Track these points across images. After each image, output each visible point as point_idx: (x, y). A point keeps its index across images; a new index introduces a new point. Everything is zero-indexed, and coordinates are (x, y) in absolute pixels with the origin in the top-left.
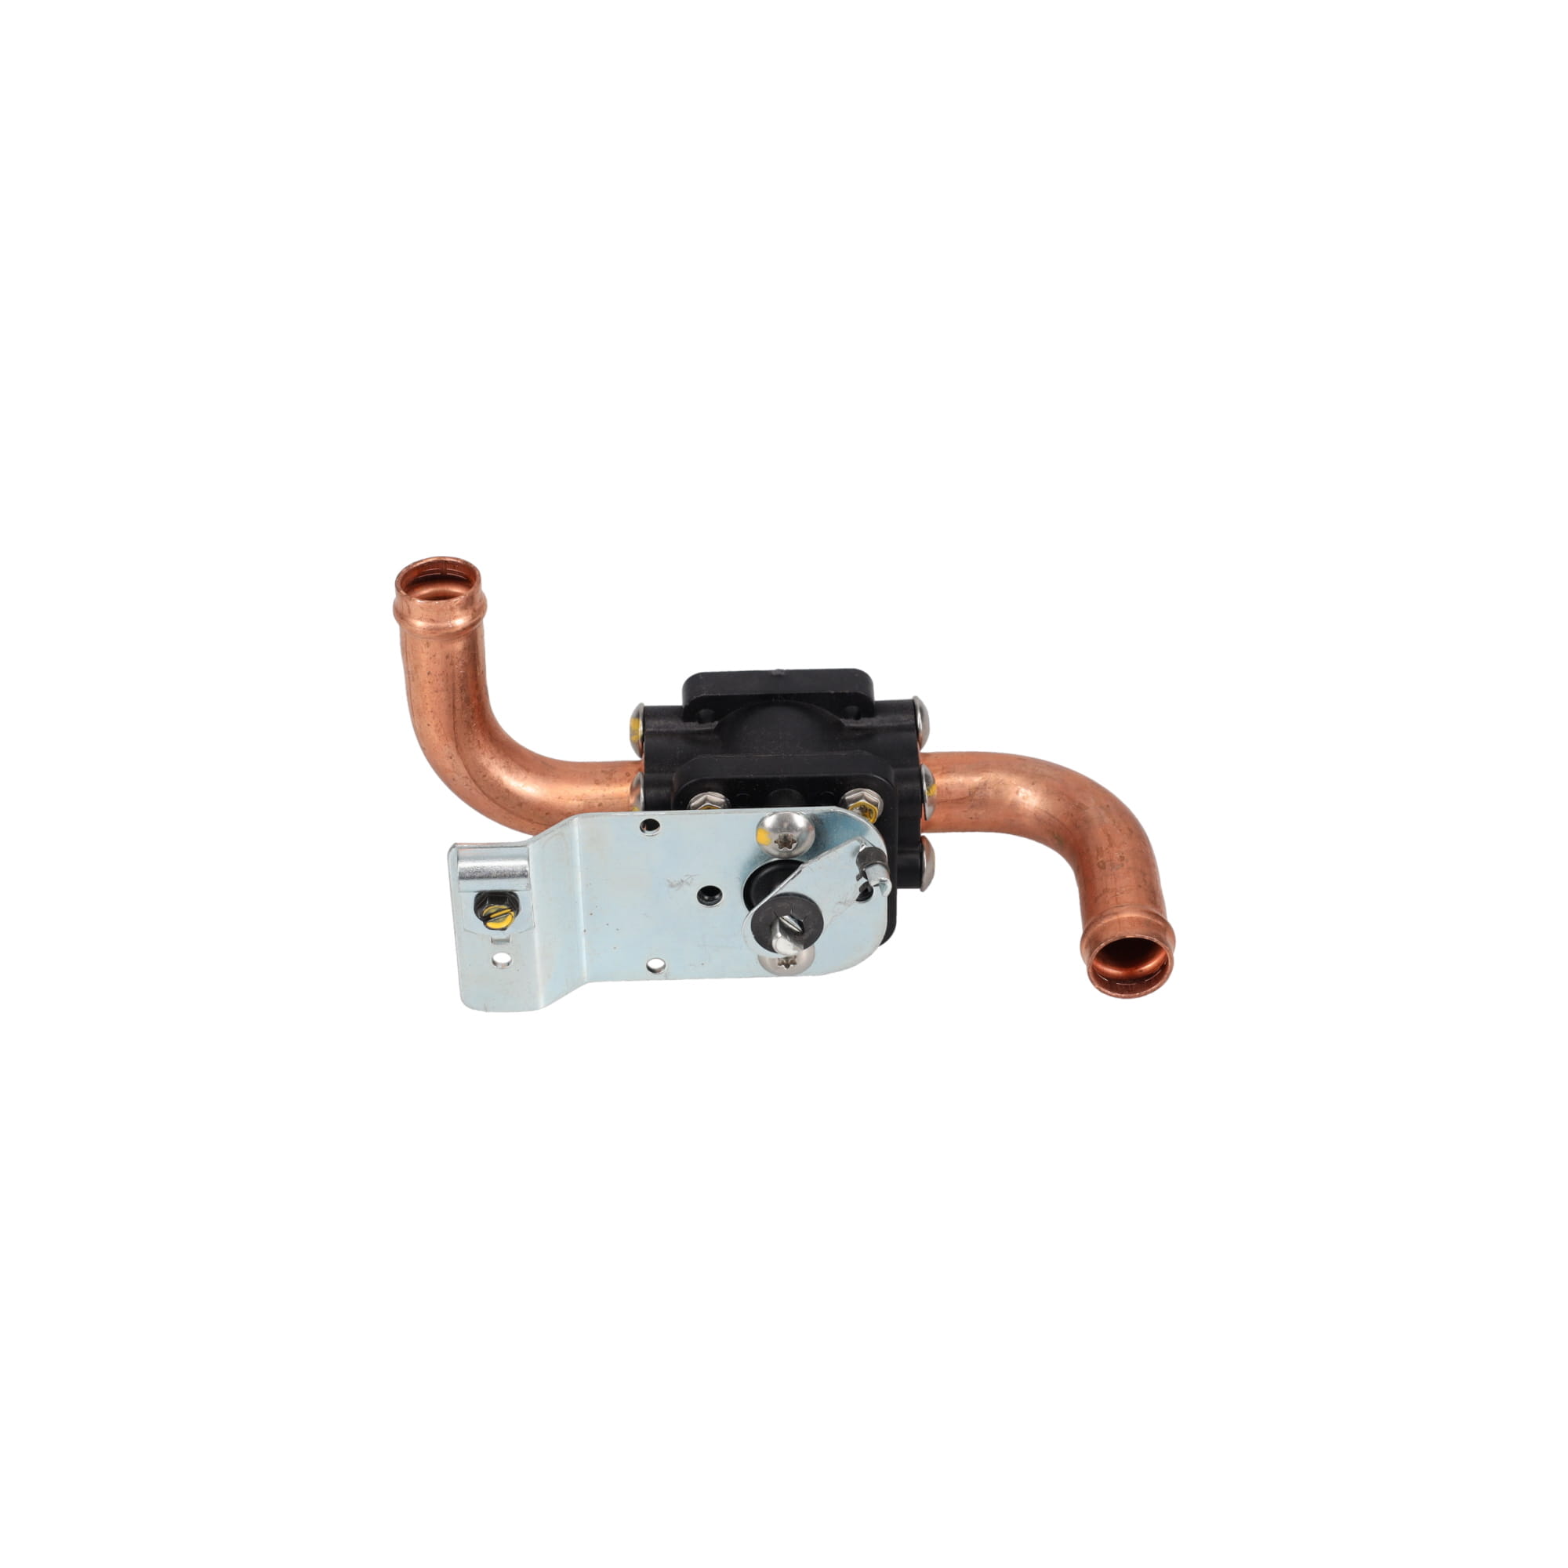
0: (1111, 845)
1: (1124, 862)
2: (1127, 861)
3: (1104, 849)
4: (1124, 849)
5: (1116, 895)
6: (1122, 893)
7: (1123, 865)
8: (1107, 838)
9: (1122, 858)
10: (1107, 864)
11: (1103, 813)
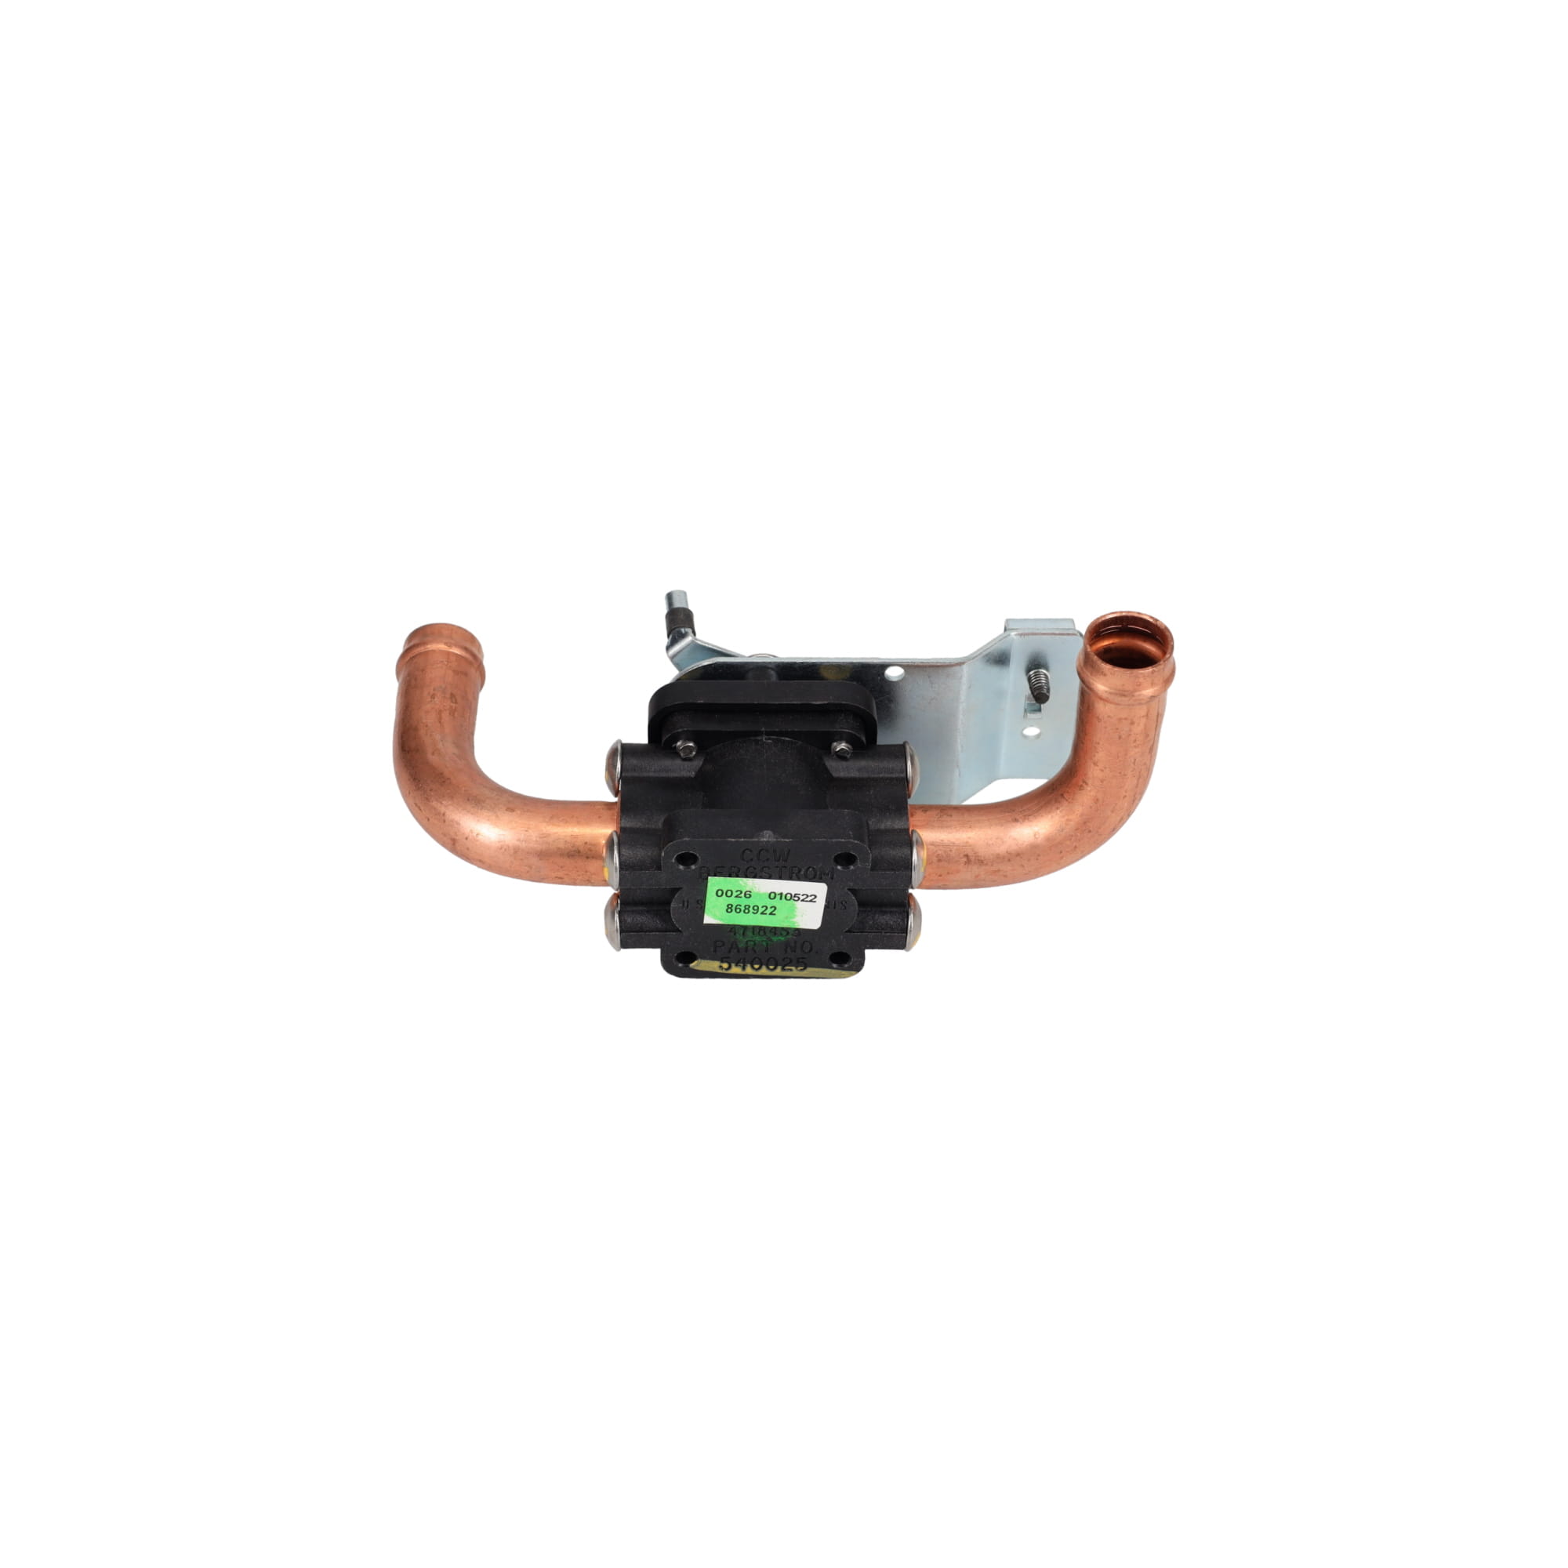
0: (440, 712)
1: (432, 692)
2: (429, 693)
3: (448, 712)
4: (428, 706)
5: (448, 662)
6: (442, 662)
7: (434, 690)
8: (442, 721)
9: (433, 697)
10: (448, 696)
11: (440, 746)
